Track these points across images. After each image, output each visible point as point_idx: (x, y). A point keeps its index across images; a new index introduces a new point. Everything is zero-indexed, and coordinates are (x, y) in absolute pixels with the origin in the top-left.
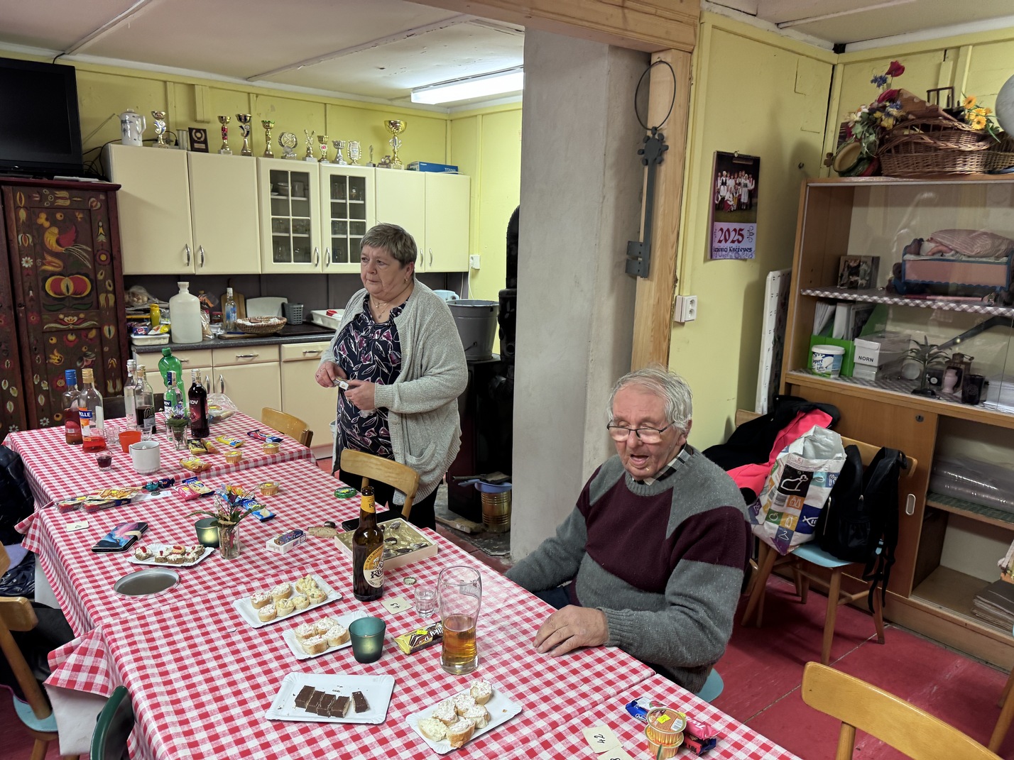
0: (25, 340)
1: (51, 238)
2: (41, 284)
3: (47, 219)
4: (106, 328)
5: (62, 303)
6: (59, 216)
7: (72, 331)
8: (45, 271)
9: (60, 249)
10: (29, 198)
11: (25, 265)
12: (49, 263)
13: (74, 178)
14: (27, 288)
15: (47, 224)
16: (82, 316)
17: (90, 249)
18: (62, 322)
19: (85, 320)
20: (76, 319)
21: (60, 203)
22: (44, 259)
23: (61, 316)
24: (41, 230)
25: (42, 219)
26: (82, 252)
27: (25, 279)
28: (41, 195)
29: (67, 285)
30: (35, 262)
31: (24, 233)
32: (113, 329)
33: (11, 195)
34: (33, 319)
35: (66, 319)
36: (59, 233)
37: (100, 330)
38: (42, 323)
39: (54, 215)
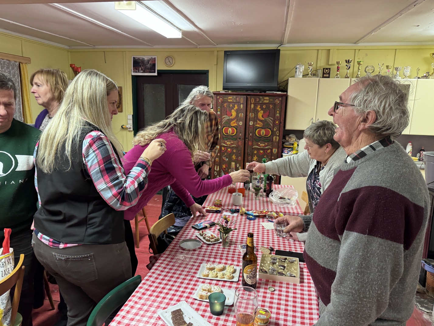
0: (246, 151)
1: (260, 115)
2: (254, 131)
3: (260, 108)
4: (274, 150)
5: (261, 139)
6: (264, 107)
7: (262, 149)
8: (256, 126)
9: (263, 119)
10: (255, 100)
11: (250, 124)
12: (258, 124)
13: (273, 92)
14: (250, 132)
16: (266, 144)
17: (273, 119)
18: (259, 145)
19: (267, 146)
20: (264, 145)
21: (265, 101)
22: (257, 122)
23: (259, 143)
24: (258, 111)
25: (258, 108)
26: (270, 120)
27: (250, 129)
28: (259, 99)
29: (263, 132)
30: (254, 123)
31: (252, 113)
32: (276, 150)
33: (250, 99)
34: (250, 143)
35: (261, 145)
36: (263, 113)
37: (272, 150)
38: (253, 145)
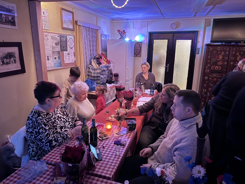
1: (238, 58)
6: (242, 53)
10: (236, 49)
11: (231, 64)
15: (238, 55)
21: (243, 50)
22: (236, 63)
24: (237, 56)
25: (238, 54)
28: (239, 48)
30: (233, 63)
31: (233, 57)
33: (232, 48)
36: (241, 57)
39: (241, 52)
